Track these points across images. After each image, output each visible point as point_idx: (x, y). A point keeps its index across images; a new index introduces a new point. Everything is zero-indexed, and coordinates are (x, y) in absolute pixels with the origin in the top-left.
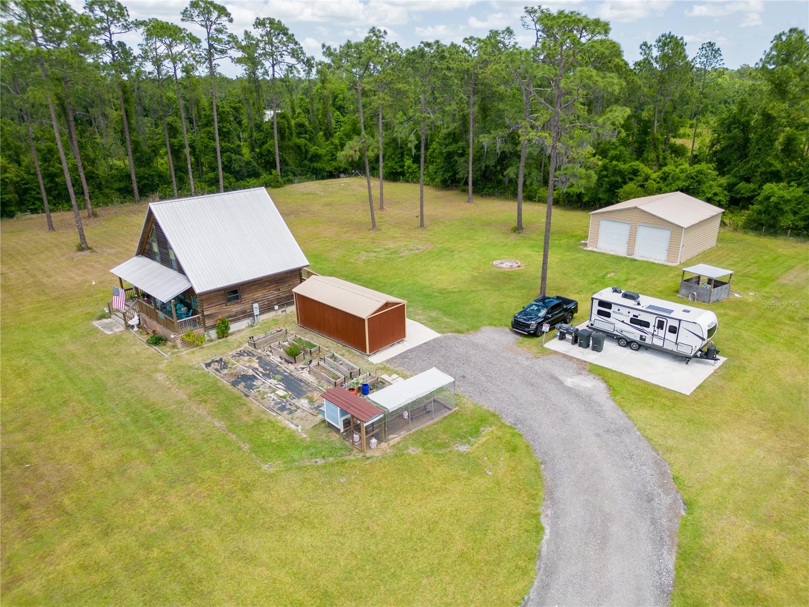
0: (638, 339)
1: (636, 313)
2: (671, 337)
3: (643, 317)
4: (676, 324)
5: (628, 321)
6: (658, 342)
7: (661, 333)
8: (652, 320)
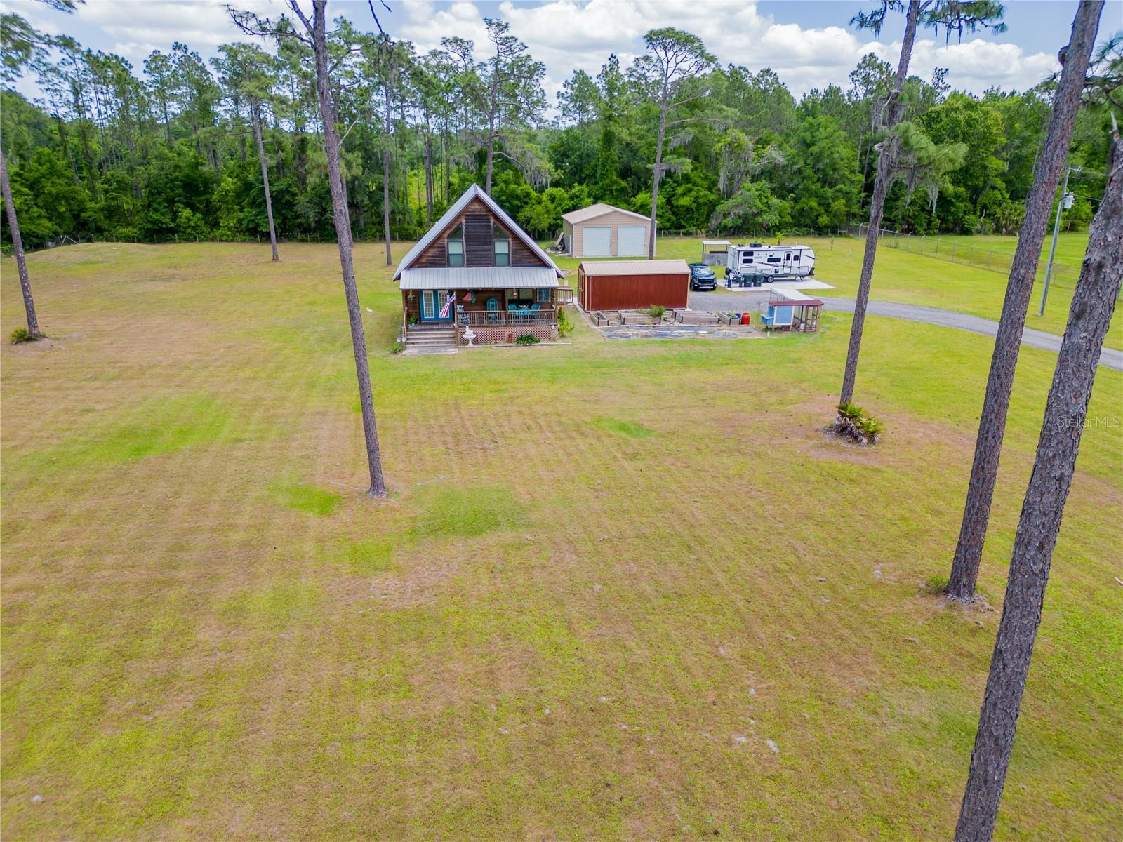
0: (773, 273)
1: (771, 253)
2: (795, 263)
3: (776, 255)
4: (797, 253)
5: (766, 261)
6: (787, 271)
7: (789, 263)
8: (782, 255)
